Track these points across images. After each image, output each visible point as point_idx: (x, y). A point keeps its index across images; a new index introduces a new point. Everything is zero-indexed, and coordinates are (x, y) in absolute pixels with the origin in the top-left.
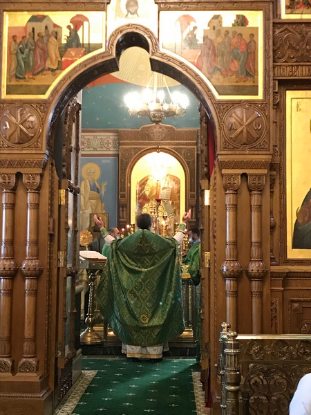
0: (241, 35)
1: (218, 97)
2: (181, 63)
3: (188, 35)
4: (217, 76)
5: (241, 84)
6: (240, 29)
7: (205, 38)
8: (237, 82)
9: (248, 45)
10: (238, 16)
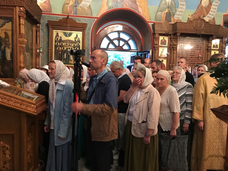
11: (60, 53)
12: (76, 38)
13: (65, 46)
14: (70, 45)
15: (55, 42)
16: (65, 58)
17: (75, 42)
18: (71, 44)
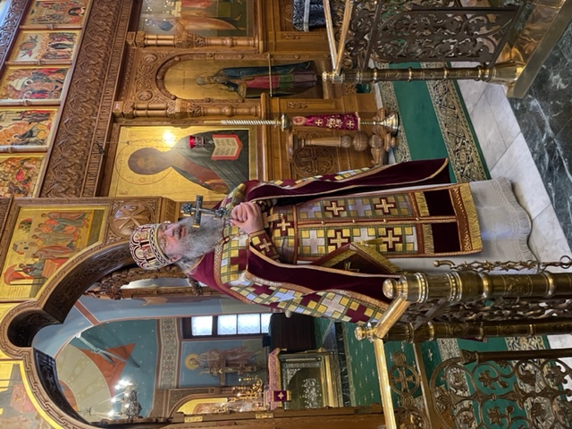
0: (39, 226)
1: (99, 243)
2: (56, 277)
3: (27, 273)
4: (78, 244)
5: (90, 223)
6: (34, 226)
7: (35, 256)
8: (87, 227)
9: (51, 219)
10: (19, 227)
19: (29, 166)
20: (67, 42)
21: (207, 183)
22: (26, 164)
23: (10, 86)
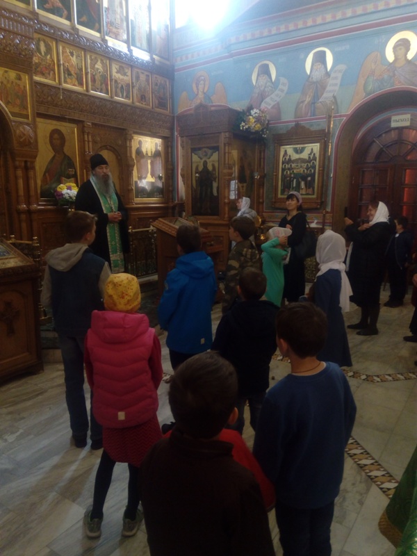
1: (12, 118)
4: (10, 106)
5: (21, 112)
6: (18, 82)
8: (19, 111)
10: (17, 74)
11: (288, 179)
12: (310, 154)
13: (295, 169)
14: (301, 167)
15: (283, 163)
16: (294, 185)
17: (309, 161)
18: (303, 164)
19: (51, 74)
20: (125, 94)
21: (47, 174)
22: (52, 72)
23: (97, 61)
